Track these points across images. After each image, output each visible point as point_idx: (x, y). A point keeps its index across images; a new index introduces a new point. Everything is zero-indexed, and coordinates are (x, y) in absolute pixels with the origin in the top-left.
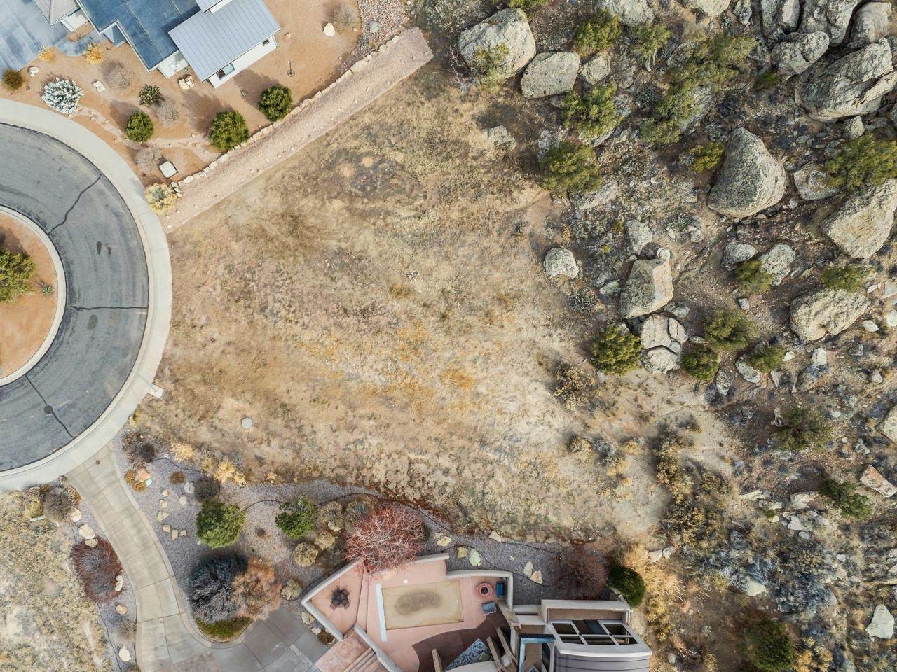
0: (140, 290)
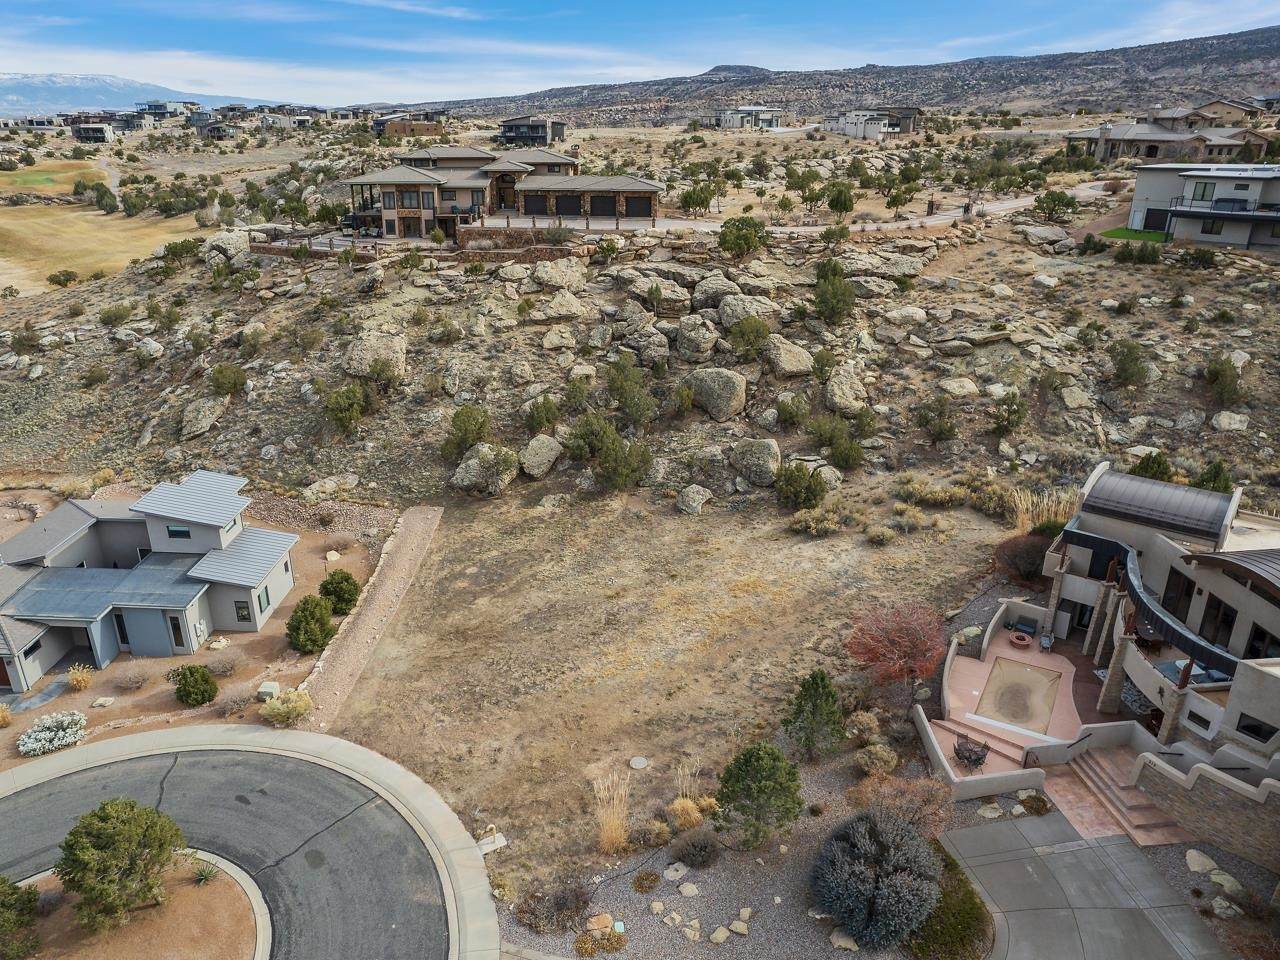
0: (348, 789)
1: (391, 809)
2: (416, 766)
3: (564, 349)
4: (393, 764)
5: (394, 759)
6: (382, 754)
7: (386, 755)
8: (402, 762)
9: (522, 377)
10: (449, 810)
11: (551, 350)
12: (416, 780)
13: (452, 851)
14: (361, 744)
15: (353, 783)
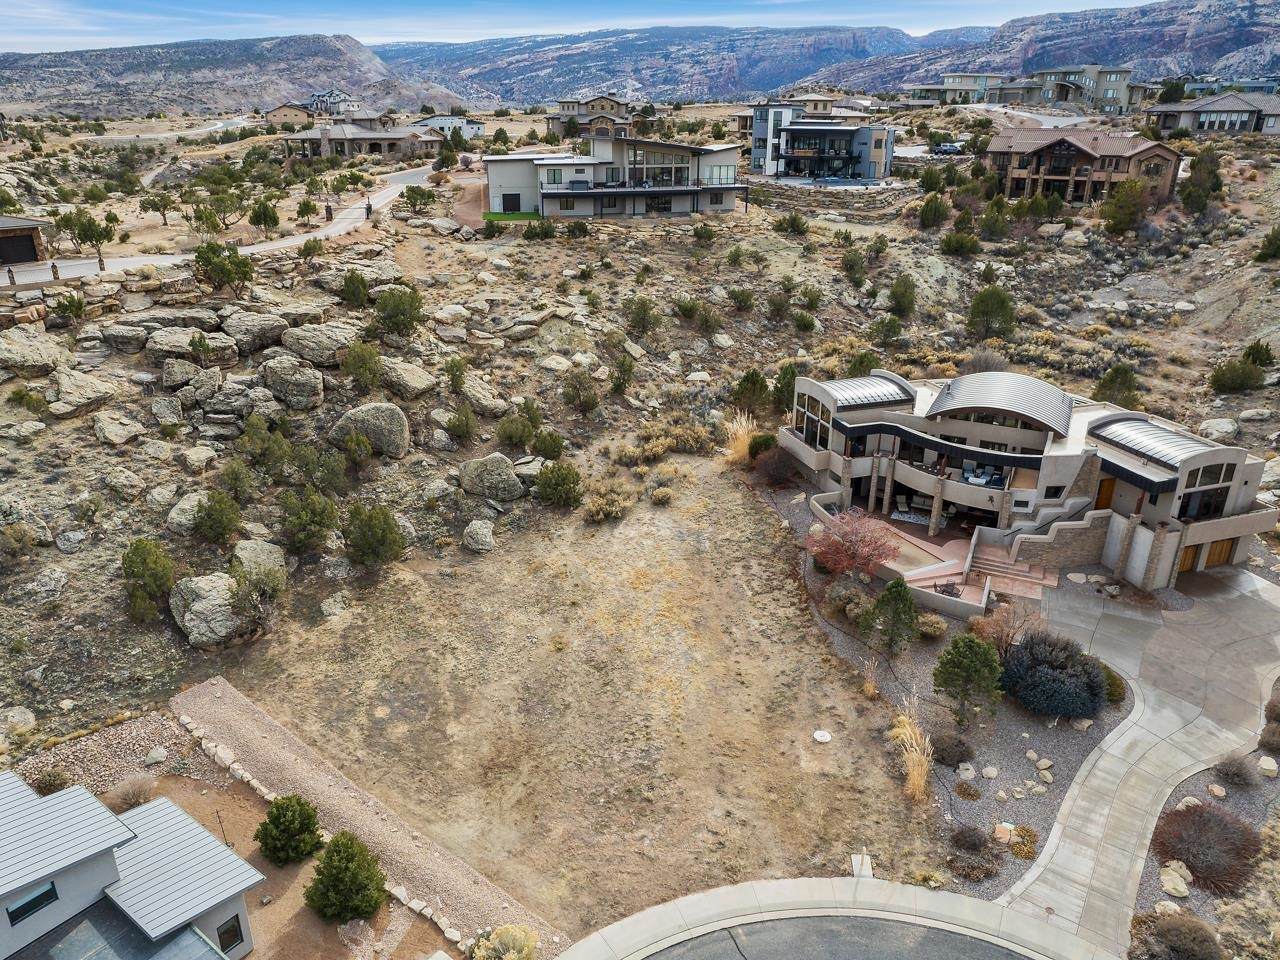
1: (758, 926)
2: (707, 882)
3: (141, 438)
4: (682, 901)
5: (675, 896)
6: (657, 903)
7: (664, 900)
8: (688, 891)
9: (132, 486)
10: (790, 882)
11: (126, 443)
12: (725, 890)
13: (854, 897)
14: (623, 916)
15: (690, 944)
